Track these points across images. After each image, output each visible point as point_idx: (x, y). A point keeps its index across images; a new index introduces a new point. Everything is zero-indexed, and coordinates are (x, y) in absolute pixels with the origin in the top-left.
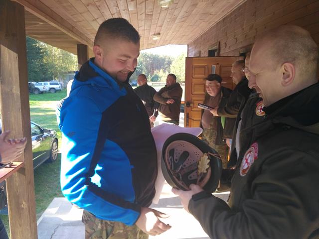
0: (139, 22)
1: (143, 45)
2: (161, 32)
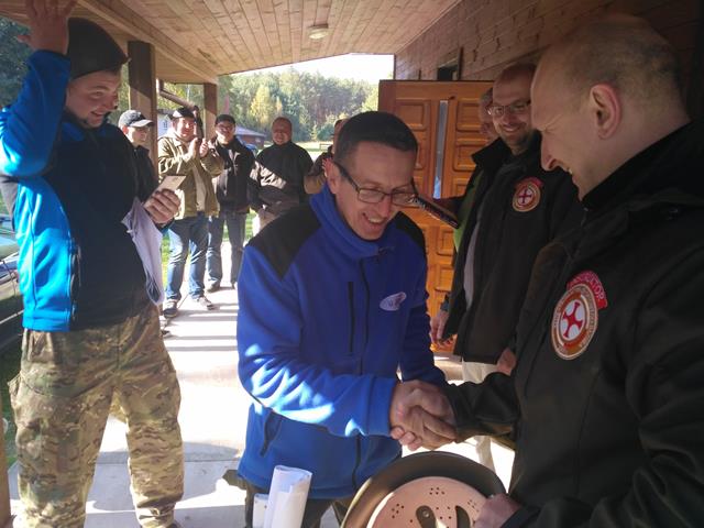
1: (291, 50)
2: (330, 20)
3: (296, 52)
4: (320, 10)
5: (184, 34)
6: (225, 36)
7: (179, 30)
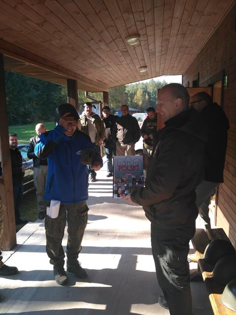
0: (119, 58)
1: (135, 76)
2: (147, 65)
3: (138, 77)
4: (140, 62)
5: (89, 75)
6: (105, 74)
7: (87, 74)
